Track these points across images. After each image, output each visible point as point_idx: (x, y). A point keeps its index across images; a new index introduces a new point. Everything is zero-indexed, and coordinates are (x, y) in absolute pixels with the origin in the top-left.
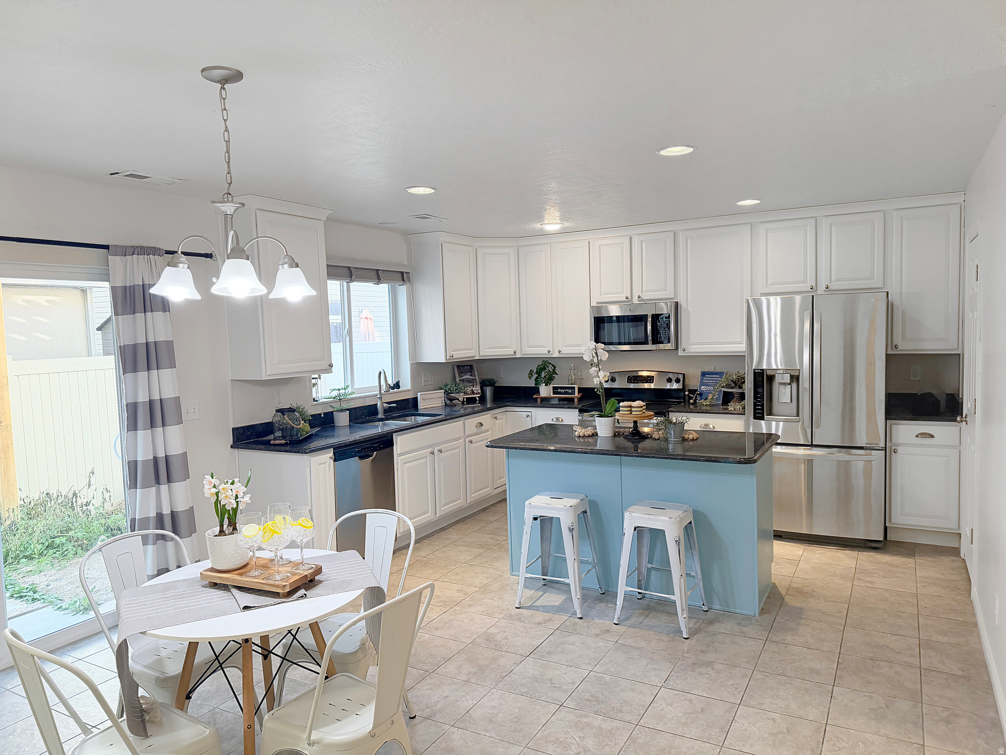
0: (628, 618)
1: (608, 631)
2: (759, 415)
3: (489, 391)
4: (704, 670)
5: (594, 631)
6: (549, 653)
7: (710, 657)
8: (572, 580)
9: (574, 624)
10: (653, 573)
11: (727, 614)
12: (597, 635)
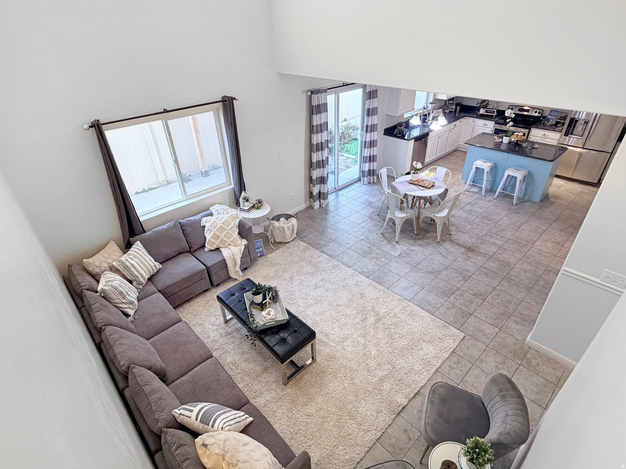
0: (498, 198)
1: (491, 201)
2: (566, 134)
3: (458, 108)
4: (517, 214)
5: (487, 200)
6: (474, 204)
7: (519, 211)
8: (484, 186)
9: (481, 198)
10: (509, 186)
11: (529, 201)
12: (488, 201)
